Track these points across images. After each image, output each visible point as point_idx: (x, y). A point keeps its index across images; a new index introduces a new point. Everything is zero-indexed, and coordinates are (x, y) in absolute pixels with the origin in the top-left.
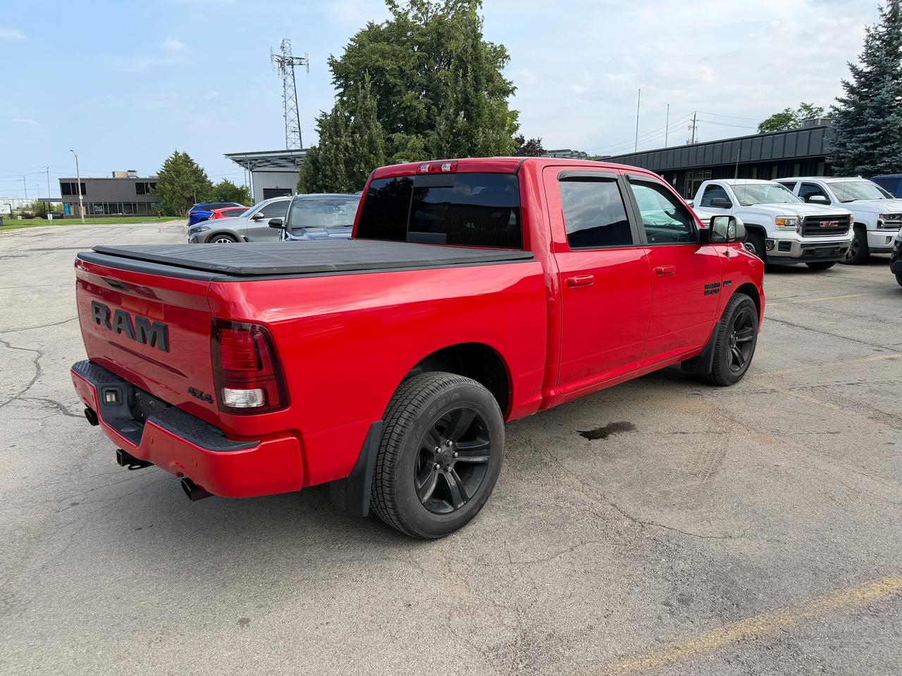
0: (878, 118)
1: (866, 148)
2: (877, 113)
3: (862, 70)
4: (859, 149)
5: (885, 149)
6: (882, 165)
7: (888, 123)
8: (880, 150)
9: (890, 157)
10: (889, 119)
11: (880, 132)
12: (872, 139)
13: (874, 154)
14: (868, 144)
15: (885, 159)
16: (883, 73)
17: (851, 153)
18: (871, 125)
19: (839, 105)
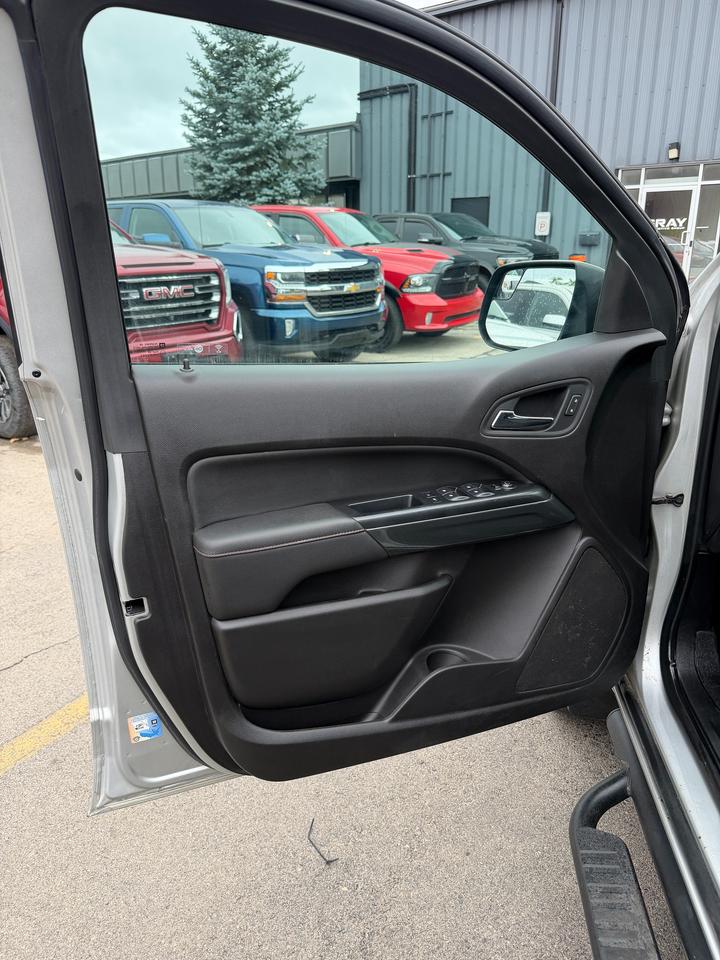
0: (246, 123)
1: (240, 172)
2: (246, 116)
3: (215, 47)
4: (229, 173)
5: (264, 174)
6: (264, 199)
7: (259, 130)
8: (256, 176)
9: (272, 188)
10: (260, 125)
11: (252, 147)
12: (243, 158)
13: (249, 183)
14: (240, 165)
15: (266, 191)
16: (242, 52)
17: (219, 180)
18: (239, 134)
19: (193, 101)
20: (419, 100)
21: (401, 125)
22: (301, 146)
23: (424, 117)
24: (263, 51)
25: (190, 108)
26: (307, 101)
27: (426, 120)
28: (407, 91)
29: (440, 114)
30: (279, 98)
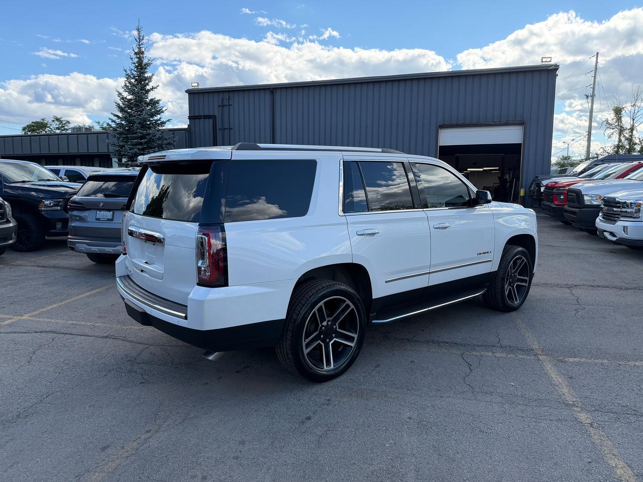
0: (143, 130)
1: (139, 149)
2: (142, 127)
3: (126, 97)
4: (135, 150)
7: (149, 134)
10: (150, 132)
11: (146, 140)
12: (141, 144)
14: (140, 147)
17: (129, 153)
18: (139, 134)
19: (115, 118)
20: (217, 122)
21: (209, 132)
22: (167, 139)
23: (219, 129)
24: (147, 100)
25: (113, 121)
26: (168, 121)
27: (221, 131)
28: (211, 118)
29: (227, 129)
30: (155, 118)
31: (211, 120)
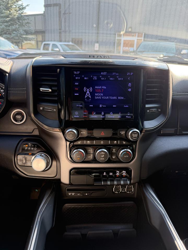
20: (61, 8)
23: (63, 14)
26: (27, 6)
29: (68, 13)
31: (58, 7)
